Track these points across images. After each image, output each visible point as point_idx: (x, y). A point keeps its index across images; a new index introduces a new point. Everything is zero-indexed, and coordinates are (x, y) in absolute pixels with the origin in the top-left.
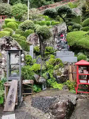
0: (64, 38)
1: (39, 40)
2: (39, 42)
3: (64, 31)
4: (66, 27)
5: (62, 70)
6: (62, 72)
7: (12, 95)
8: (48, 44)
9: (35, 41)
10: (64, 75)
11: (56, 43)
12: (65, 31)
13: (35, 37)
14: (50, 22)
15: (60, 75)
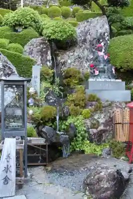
0: (103, 51)
1: (49, 53)
2: (49, 57)
3: (104, 35)
4: (107, 27)
5: (102, 118)
6: (101, 121)
7: (8, 166)
8: (69, 61)
9: (42, 56)
10: (105, 128)
11: (87, 59)
12: (106, 34)
13: (41, 46)
14: (71, 9)
15: (97, 128)
